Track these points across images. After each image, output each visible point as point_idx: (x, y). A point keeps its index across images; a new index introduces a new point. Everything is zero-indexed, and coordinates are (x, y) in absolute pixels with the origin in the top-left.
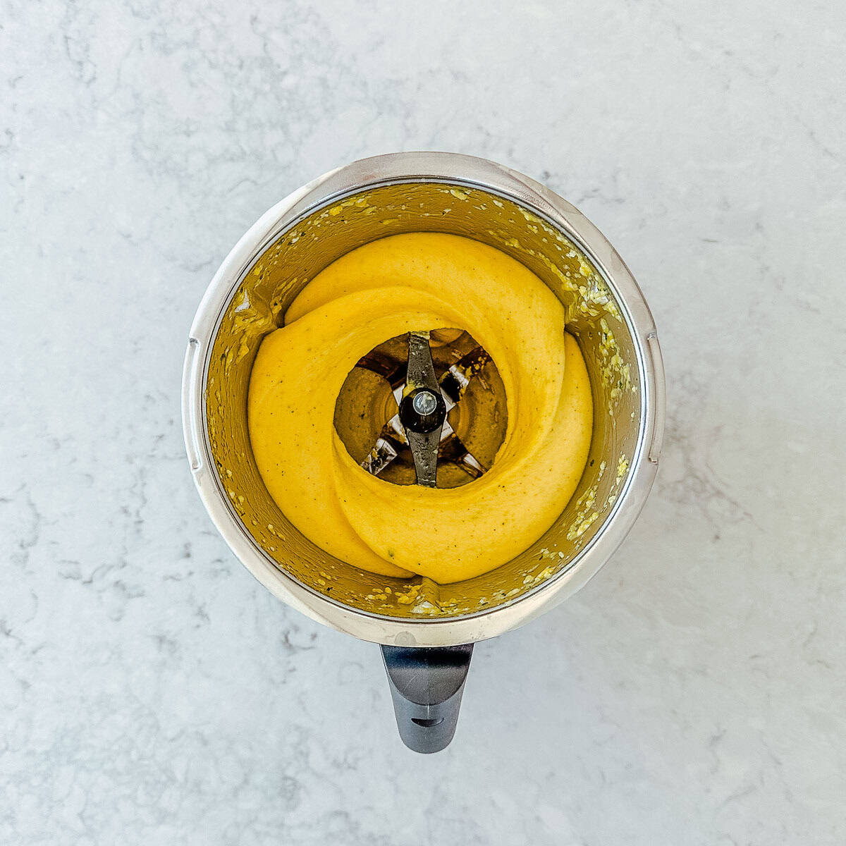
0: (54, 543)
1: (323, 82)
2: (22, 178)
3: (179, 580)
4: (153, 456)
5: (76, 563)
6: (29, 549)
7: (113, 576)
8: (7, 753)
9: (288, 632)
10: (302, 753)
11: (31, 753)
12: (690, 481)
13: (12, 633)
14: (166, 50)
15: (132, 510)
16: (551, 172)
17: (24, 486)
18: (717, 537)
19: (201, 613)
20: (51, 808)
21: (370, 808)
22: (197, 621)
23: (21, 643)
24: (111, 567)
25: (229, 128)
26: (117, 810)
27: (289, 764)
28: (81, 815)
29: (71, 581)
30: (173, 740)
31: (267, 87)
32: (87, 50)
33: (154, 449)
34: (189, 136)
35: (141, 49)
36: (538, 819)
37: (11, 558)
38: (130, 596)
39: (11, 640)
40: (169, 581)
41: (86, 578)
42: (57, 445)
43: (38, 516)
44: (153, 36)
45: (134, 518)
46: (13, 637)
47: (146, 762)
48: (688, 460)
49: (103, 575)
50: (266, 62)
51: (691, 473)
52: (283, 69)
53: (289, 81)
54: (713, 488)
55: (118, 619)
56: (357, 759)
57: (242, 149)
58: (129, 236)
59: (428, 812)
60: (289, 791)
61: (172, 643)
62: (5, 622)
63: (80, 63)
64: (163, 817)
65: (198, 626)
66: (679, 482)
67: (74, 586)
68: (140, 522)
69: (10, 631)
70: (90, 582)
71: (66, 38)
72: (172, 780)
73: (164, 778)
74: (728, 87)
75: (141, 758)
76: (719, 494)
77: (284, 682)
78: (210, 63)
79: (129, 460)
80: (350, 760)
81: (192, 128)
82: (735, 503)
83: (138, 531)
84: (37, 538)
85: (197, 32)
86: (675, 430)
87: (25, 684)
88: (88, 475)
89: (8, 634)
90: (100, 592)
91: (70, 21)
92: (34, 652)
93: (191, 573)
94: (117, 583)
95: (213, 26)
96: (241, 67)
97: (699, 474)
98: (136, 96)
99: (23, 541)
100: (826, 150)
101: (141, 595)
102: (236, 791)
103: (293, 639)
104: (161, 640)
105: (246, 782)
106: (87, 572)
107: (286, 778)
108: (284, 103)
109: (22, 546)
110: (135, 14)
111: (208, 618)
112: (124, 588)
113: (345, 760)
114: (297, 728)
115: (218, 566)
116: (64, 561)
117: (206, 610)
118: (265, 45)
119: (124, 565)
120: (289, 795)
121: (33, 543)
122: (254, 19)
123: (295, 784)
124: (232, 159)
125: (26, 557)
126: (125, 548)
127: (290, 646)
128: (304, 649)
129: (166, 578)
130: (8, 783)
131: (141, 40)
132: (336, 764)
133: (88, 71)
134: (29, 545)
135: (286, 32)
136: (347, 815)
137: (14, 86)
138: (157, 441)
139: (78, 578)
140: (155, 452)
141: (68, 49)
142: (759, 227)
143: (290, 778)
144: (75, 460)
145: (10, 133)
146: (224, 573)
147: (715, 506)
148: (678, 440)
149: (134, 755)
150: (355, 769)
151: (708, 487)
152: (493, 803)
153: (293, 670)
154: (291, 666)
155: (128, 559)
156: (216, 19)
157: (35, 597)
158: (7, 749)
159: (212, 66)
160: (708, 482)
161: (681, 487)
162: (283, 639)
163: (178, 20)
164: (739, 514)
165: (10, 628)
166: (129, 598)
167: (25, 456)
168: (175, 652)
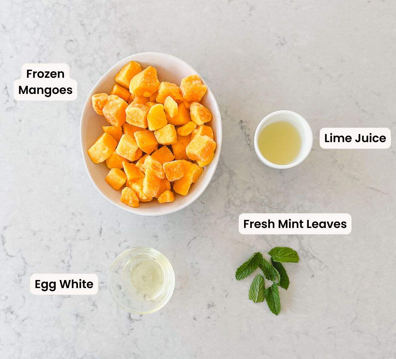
2: (20, 121)
4: (75, 238)
6: (23, 278)
9: (131, 313)
12: (301, 252)
13: (14, 313)
14: (81, 67)
15: (66, 261)
16: (243, 120)
17: (20, 250)
18: (313, 276)
19: (94, 305)
22: (92, 308)
23: (17, 317)
33: (75, 236)
37: (14, 281)
39: (13, 315)
43: (26, 263)
44: (76, 61)
45: (67, 264)
48: (300, 243)
51: (302, 248)
54: (311, 255)
55: (59, 307)
58: (66, 146)
61: (82, 317)
62: (11, 308)
65: (93, 310)
68: (69, 266)
69: (13, 312)
74: (320, 83)
76: (314, 257)
77: (128, 335)
79: (65, 240)
82: (321, 261)
83: (69, 270)
84: (25, 272)
85: (94, 59)
87: (19, 335)
88: (47, 246)
91: (41, 55)
92: (23, 321)
95: (101, 57)
97: (305, 249)
99: (19, 274)
100: (363, 110)
101: (69, 297)
103: (132, 316)
104: (77, 316)
109: (19, 276)
111: (97, 307)
114: (134, 354)
115: (102, 285)
117: (96, 303)
121: (24, 274)
125: (21, 280)
127: (131, 319)
128: (137, 320)
134: (22, 275)
138: (77, 232)
140: (76, 237)
144: (42, 240)
145: (16, 102)
146: (104, 288)
147: (312, 262)
151: (309, 254)
153: (133, 329)
154: (131, 328)
156: (103, 54)
157: (24, 297)
160: (309, 252)
162: (128, 316)
163: (87, 54)
164: (323, 266)
165: (13, 310)
166: (64, 298)
167: (21, 238)
168: (83, 321)
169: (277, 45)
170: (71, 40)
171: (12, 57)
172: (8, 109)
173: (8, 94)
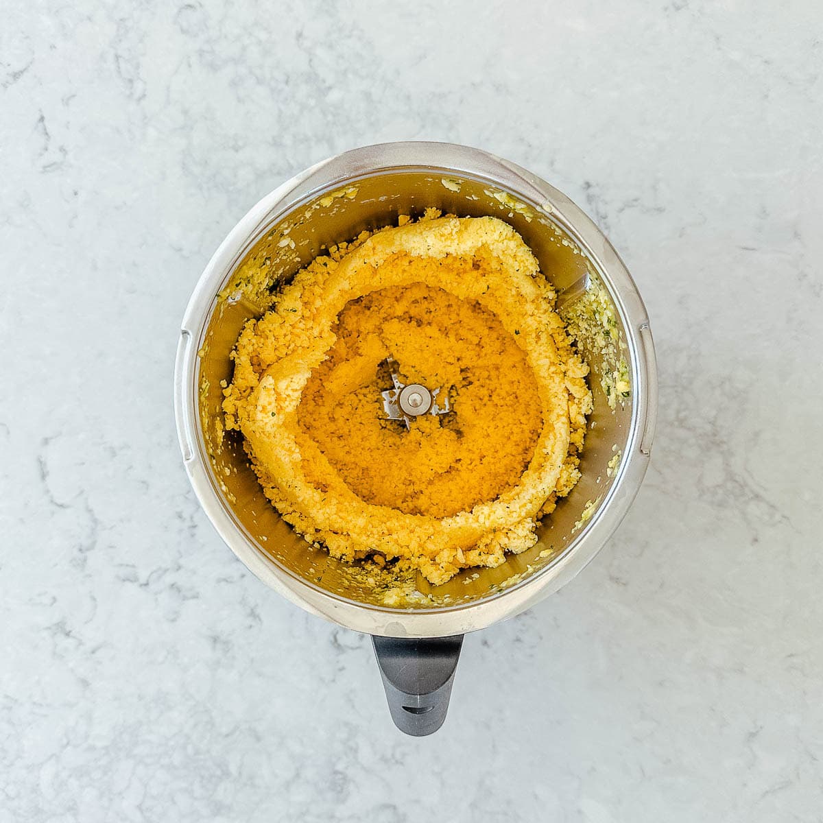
0: (111, 547)
1: (368, 96)
2: (76, 194)
3: (231, 582)
5: (133, 566)
6: (88, 554)
7: (169, 578)
8: (69, 748)
9: (337, 633)
10: (351, 749)
11: (92, 748)
12: (729, 485)
13: (71, 634)
14: (213, 68)
15: (185, 515)
16: (592, 182)
17: (82, 492)
18: (756, 540)
19: (253, 614)
20: (111, 800)
21: (417, 801)
22: (249, 621)
23: (81, 643)
24: (166, 570)
25: (277, 143)
26: (174, 803)
27: (339, 758)
28: (139, 807)
29: (128, 584)
30: (227, 736)
31: (312, 102)
32: (138, 66)
34: (237, 151)
35: (190, 66)
36: (580, 812)
37: (71, 561)
38: (185, 598)
39: (70, 640)
40: (223, 583)
41: (143, 581)
42: (113, 453)
43: (95, 521)
44: (201, 53)
45: (188, 523)
46: (74, 637)
47: (202, 757)
48: (728, 464)
49: (160, 577)
50: (311, 78)
51: (731, 477)
52: (327, 84)
53: (334, 96)
54: (752, 491)
55: (174, 620)
56: (404, 755)
57: (289, 163)
58: (180, 250)
59: (473, 806)
60: (338, 784)
61: (226, 643)
62: (65, 623)
63: (131, 81)
64: (218, 809)
65: (251, 627)
66: (718, 486)
67: (131, 588)
68: (194, 527)
69: (70, 632)
70: (147, 584)
71: (117, 57)
72: (226, 774)
73: (219, 773)
74: (766, 96)
75: (197, 752)
76: (757, 497)
77: (334, 681)
78: (257, 78)
80: (398, 756)
81: (240, 143)
82: (772, 506)
83: (193, 536)
84: (94, 543)
85: (244, 48)
86: (715, 435)
87: (85, 683)
88: (143, 482)
89: (68, 634)
90: (156, 594)
91: (120, 41)
92: (93, 652)
93: (243, 576)
94: (173, 585)
95: (260, 43)
96: (287, 82)
97: (737, 478)
98: (185, 112)
99: (81, 546)
101: (196, 597)
102: (288, 785)
103: (342, 639)
104: (215, 640)
105: (298, 775)
106: (143, 575)
107: (336, 773)
108: (330, 118)
109: (80, 550)
110: (183, 31)
111: (260, 620)
112: (179, 590)
113: (393, 755)
114: (346, 724)
116: (121, 565)
117: (258, 611)
118: (311, 60)
119: (179, 568)
120: (339, 789)
121: (92, 547)
122: (299, 35)
123: (345, 778)
124: (279, 174)
125: (85, 560)
126: (179, 552)
127: (339, 645)
128: (352, 648)
129: (219, 581)
130: (70, 776)
131: (189, 57)
132: (384, 759)
133: (139, 87)
134: (88, 550)
135: (331, 47)
136: (395, 808)
137: (67, 104)
139: (135, 581)
141: (119, 68)
142: (796, 235)
143: (341, 773)
144: (131, 467)
145: (64, 150)
147: (754, 509)
148: (718, 444)
149: (190, 750)
150: (402, 763)
151: (747, 490)
152: (536, 797)
153: (342, 669)
154: (340, 666)
155: (182, 562)
156: (263, 36)
157: (94, 599)
158: (68, 744)
159: (260, 81)
160: (746, 485)
161: (720, 491)
162: (332, 638)
163: (226, 37)
164: (778, 517)
165: (70, 629)
166: (184, 600)
167: (83, 464)
168: (228, 651)
169: (666, 9)
170: (190, 6)
171: (55, 47)
172: (48, 169)
173: (47, 134)
